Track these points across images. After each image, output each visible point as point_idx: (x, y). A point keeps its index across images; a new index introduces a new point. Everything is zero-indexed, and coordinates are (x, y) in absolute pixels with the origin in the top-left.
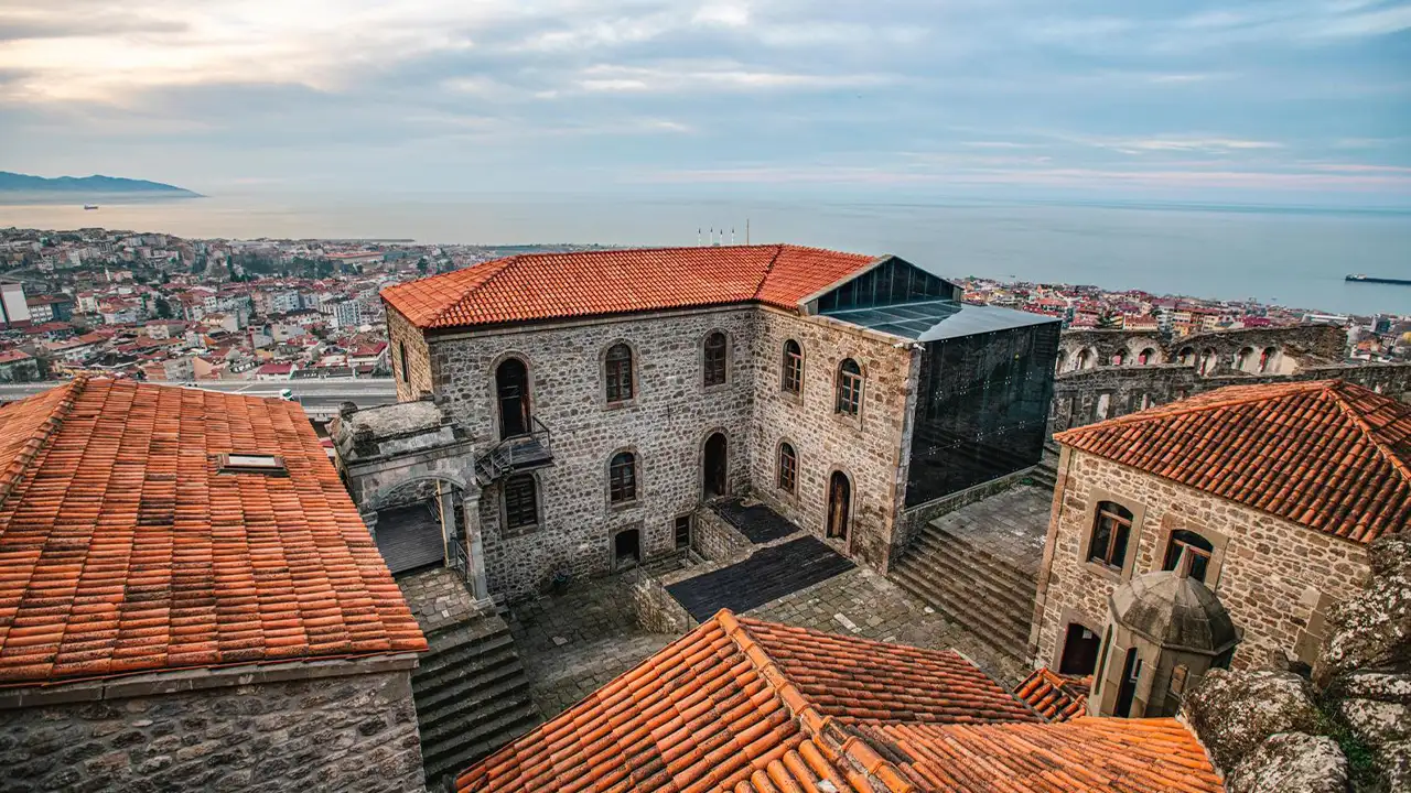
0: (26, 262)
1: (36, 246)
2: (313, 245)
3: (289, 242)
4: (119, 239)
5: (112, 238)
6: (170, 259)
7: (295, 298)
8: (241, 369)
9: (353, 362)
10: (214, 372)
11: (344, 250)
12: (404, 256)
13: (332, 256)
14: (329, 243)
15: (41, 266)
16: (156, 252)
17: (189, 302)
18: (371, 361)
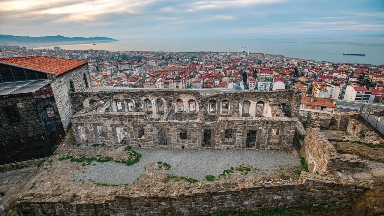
0: (77, 58)
1: (79, 54)
2: (138, 52)
3: (133, 52)
4: (96, 52)
5: (94, 52)
6: (106, 57)
7: (128, 66)
8: (103, 84)
9: (129, 83)
10: (97, 85)
11: (145, 54)
12: (160, 55)
13: (142, 55)
14: (142, 52)
15: (79, 59)
16: (103, 55)
17: (103, 67)
18: (133, 83)
